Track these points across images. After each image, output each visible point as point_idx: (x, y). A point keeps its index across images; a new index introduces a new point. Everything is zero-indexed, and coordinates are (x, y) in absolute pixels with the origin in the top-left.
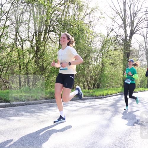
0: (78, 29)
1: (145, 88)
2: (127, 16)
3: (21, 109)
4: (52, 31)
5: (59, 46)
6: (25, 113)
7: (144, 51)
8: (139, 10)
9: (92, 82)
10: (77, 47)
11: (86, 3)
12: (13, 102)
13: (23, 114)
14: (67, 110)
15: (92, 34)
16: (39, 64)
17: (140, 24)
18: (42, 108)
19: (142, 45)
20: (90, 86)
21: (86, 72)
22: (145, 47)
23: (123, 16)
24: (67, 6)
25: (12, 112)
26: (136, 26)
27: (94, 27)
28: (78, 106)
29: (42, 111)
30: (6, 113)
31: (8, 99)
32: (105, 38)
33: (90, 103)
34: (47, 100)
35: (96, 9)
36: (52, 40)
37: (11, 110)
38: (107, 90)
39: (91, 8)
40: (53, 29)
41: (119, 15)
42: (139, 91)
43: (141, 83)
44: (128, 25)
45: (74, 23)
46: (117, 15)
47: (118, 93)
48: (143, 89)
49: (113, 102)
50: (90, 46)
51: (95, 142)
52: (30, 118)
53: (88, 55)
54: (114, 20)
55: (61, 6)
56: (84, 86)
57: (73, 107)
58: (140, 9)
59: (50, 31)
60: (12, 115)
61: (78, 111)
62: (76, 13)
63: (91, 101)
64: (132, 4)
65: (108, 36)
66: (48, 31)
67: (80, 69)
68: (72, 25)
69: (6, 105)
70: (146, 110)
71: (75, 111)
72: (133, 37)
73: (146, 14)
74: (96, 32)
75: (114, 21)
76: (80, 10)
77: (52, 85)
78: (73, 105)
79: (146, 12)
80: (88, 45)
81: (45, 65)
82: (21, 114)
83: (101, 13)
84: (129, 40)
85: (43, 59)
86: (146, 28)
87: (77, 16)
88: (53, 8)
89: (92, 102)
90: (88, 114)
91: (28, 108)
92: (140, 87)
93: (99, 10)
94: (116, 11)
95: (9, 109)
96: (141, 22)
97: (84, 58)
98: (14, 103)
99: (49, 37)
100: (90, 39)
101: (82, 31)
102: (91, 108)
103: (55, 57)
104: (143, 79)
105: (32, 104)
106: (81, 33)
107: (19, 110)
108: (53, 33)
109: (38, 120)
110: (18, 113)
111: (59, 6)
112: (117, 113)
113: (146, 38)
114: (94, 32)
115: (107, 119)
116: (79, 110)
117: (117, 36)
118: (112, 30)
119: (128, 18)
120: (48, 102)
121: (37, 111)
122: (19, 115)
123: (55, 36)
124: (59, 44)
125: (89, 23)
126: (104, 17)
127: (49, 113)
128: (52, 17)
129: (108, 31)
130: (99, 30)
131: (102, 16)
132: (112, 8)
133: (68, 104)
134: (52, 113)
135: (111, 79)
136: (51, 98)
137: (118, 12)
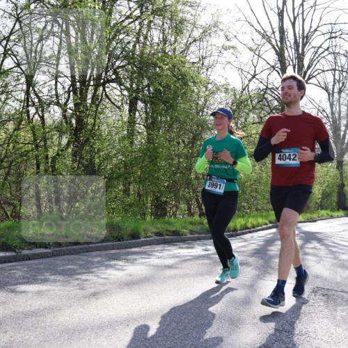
0: (174, 76)
1: (333, 210)
2: (288, 44)
3: (42, 266)
4: (113, 81)
5: (130, 115)
6: (51, 275)
7: (329, 124)
8: (316, 30)
10: (172, 118)
11: (192, 15)
12: (23, 249)
13: (48, 277)
14: (149, 265)
15: (206, 87)
16: (83, 159)
17: (318, 61)
18: (92, 263)
19: (324, 111)
21: (193, 176)
22: (330, 115)
23: (279, 44)
24: (146, 22)
25: (19, 273)
26: (309, 67)
27: (210, 70)
28: (177, 257)
29: (93, 270)
30: (7, 277)
31: (10, 242)
32: (238, 97)
33: (204, 248)
34: (104, 244)
35: (216, 29)
36: (112, 102)
37: (19, 270)
38: (243, 216)
39: (204, 24)
40: (114, 77)
41: (270, 42)
42: (319, 217)
43: (323, 199)
44: (290, 65)
45: (164, 60)
46: (264, 41)
47: (271, 222)
48: (328, 214)
49: (259, 245)
50: (202, 115)
52: (63, 286)
53: (198, 135)
54: (257, 53)
55: (132, 22)
56: (189, 209)
57: (165, 259)
58: (318, 27)
59: (109, 81)
60: (21, 281)
61: (176, 268)
62: (169, 37)
63: (207, 245)
64: (298, 15)
65: (244, 89)
66: (102, 81)
67: (179, 169)
68: (159, 67)
69: (5, 257)
70: (336, 261)
71: (170, 267)
73: (331, 38)
74: (216, 82)
75: (256, 57)
76: (178, 31)
77: (113, 209)
78: (166, 253)
79: (331, 33)
80: (198, 113)
81: (97, 161)
82: (43, 277)
83: (226, 37)
85: (92, 147)
86: (331, 70)
87: (171, 45)
88: (114, 26)
89: (210, 245)
90: (202, 274)
91: (58, 262)
92: (322, 209)
93: (222, 30)
94: (262, 32)
95: (14, 266)
96: (319, 58)
97: (189, 143)
98: (25, 252)
99: (106, 94)
100: (203, 99)
101: (183, 79)
102: (206, 261)
103: (119, 143)
104: (327, 189)
105: (68, 254)
106: (181, 86)
107: (37, 268)
108: (114, 85)
109: (83, 292)
110: (35, 276)
111: (127, 22)
112: (270, 270)
113: (333, 94)
114: (210, 81)
115: (245, 285)
116: (180, 266)
117: (266, 89)
118: (254, 77)
119: (289, 49)
120: (106, 249)
121: (80, 271)
122: (37, 280)
123: (118, 93)
124: (130, 111)
125: (200, 60)
126: (233, 47)
127: (109, 275)
128: (111, 49)
129: (244, 78)
130: (223, 77)
131: (228, 44)
132: (253, 26)
133: (151, 251)
134: (115, 275)
135: (252, 192)
136: (112, 239)
137: (267, 35)
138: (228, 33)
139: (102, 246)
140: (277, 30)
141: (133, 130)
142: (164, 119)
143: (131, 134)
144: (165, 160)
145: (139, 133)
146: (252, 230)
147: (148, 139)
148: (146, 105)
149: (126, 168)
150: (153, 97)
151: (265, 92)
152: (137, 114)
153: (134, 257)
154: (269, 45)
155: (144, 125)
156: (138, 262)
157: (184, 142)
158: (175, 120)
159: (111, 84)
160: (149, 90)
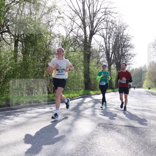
4: (6, 32)
5: (15, 48)
8: (99, 11)
9: (52, 86)
10: (34, 49)
14: (25, 117)
15: (50, 35)
20: (50, 90)
23: (83, 16)
26: (96, 27)
27: (52, 27)
28: (38, 113)
32: (64, 40)
33: (50, 108)
34: (3, 108)
35: (54, 9)
36: (6, 42)
38: (68, 93)
39: (49, 6)
40: (7, 30)
41: (79, 15)
44: (87, 26)
46: (76, 14)
47: (80, 96)
49: (75, 106)
50: (49, 48)
51: (57, 149)
53: (47, 57)
54: (73, 20)
55: (15, 4)
59: (4, 32)
61: (37, 118)
64: (91, 4)
65: (67, 36)
66: (1, 31)
71: (35, 117)
72: (93, 38)
74: (54, 33)
75: (73, 22)
77: (8, 92)
78: (33, 111)
79: (105, 12)
80: (46, 47)
83: (59, 12)
84: (89, 41)
88: (6, 6)
89: (53, 107)
93: (57, 9)
94: (75, 10)
97: (42, 60)
99: (3, 38)
103: (10, 61)
108: (7, 33)
111: (12, 4)
114: (52, 32)
115: (69, 124)
116: (39, 117)
117: (77, 36)
118: (72, 30)
119: (87, 19)
120: (5, 110)
123: (9, 37)
124: (15, 46)
125: (47, 23)
126: (62, 17)
127: (6, 122)
128: (5, 17)
129: (67, 31)
130: (58, 31)
131: (60, 16)
132: (71, 8)
133: (26, 111)
134: (9, 122)
135: (71, 82)
136: (7, 105)
137: (77, 12)
138: (60, 11)
139: (3, 109)
140: (82, 10)
141: (16, 55)
142: (31, 50)
143: (16, 56)
144: (32, 68)
145: (19, 56)
146: (72, 99)
147: (24, 59)
148: (22, 43)
149: (13, 73)
150: (25, 40)
151: (77, 38)
152: (18, 47)
153: (18, 113)
154: (78, 16)
155: (21, 52)
156: (20, 116)
157: (40, 60)
158: (36, 50)
159: (5, 33)
160: (24, 36)
